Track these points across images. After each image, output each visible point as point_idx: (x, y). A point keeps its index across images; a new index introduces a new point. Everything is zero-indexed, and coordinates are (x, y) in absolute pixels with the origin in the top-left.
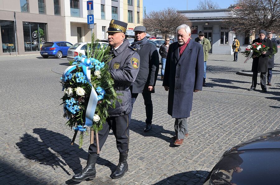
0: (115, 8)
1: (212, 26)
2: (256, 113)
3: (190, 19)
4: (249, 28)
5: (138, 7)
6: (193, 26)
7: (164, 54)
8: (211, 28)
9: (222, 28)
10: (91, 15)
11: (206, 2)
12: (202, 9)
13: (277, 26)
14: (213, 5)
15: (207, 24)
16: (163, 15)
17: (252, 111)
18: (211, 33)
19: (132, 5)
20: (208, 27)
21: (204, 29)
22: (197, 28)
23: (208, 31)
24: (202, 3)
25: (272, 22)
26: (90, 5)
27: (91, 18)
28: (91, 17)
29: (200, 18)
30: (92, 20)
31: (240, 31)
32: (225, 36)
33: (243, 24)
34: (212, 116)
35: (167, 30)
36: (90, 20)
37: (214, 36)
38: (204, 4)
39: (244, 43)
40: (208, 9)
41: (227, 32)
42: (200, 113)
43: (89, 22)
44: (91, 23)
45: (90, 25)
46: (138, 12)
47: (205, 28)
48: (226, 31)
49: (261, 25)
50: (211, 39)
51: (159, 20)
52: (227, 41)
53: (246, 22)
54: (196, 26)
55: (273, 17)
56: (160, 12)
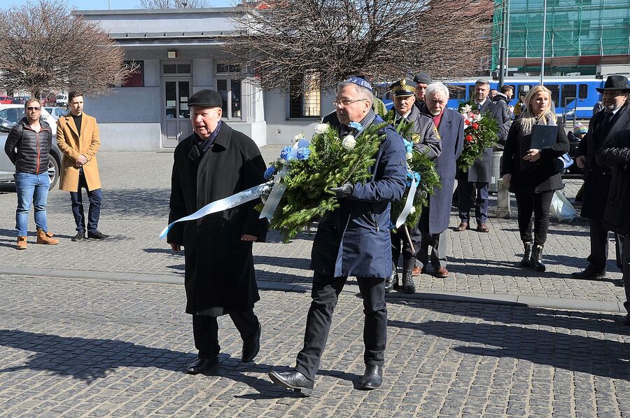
1: (188, 63)
2: (354, 363)
3: (117, 40)
4: (307, 67)
6: (129, 62)
7: (24, 157)
8: (187, 69)
9: (220, 69)
12: (155, 6)
13: (388, 60)
15: (172, 55)
16: (26, 23)
17: (341, 356)
18: (187, 83)
20: (176, 63)
21: (165, 72)
22: (142, 69)
23: (177, 78)
25: (372, 47)
29: (149, 34)
31: (277, 76)
32: (230, 94)
33: (286, 53)
34: (202, 394)
35: (39, 75)
39: (289, 116)
40: (174, 8)
41: (236, 78)
42: (156, 382)
47: (169, 69)
48: (235, 76)
49: (340, 56)
51: (12, 40)
52: (239, 108)
53: (296, 48)
54: (138, 62)
55: (374, 31)
56: (12, 10)
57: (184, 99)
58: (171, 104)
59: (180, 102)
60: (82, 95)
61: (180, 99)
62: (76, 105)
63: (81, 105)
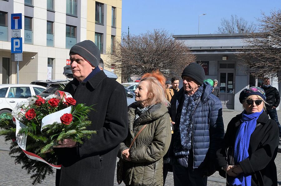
0: (72, 28)
1: (233, 63)
5: (114, 27)
8: (232, 66)
10: (18, 38)
11: (234, 20)
12: (227, 32)
14: (247, 27)
15: (224, 59)
16: (146, 42)
18: (233, 74)
19: (102, 24)
20: (227, 63)
21: (220, 68)
23: (227, 71)
24: (228, 23)
26: (16, 20)
27: (17, 44)
28: (18, 41)
29: (213, 47)
30: (18, 46)
36: (15, 47)
37: (237, 79)
38: (231, 24)
40: (237, 32)
43: (14, 50)
44: (17, 52)
45: (16, 55)
46: (113, 36)
47: (222, 66)
50: (232, 84)
54: (206, 62)
56: (141, 36)
57: (230, 82)
58: (223, 85)
59: (228, 84)
60: (179, 79)
61: (228, 82)
62: (175, 85)
63: (178, 85)
